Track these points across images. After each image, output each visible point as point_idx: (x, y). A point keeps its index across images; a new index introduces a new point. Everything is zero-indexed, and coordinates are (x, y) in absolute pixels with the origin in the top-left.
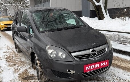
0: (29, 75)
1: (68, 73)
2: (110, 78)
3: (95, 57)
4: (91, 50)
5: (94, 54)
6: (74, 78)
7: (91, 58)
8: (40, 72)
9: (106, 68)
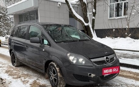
0: (41, 85)
1: (89, 76)
2: (118, 84)
3: (109, 64)
4: (105, 57)
5: (108, 61)
6: (94, 81)
7: (106, 64)
8: (60, 78)
9: (116, 74)
